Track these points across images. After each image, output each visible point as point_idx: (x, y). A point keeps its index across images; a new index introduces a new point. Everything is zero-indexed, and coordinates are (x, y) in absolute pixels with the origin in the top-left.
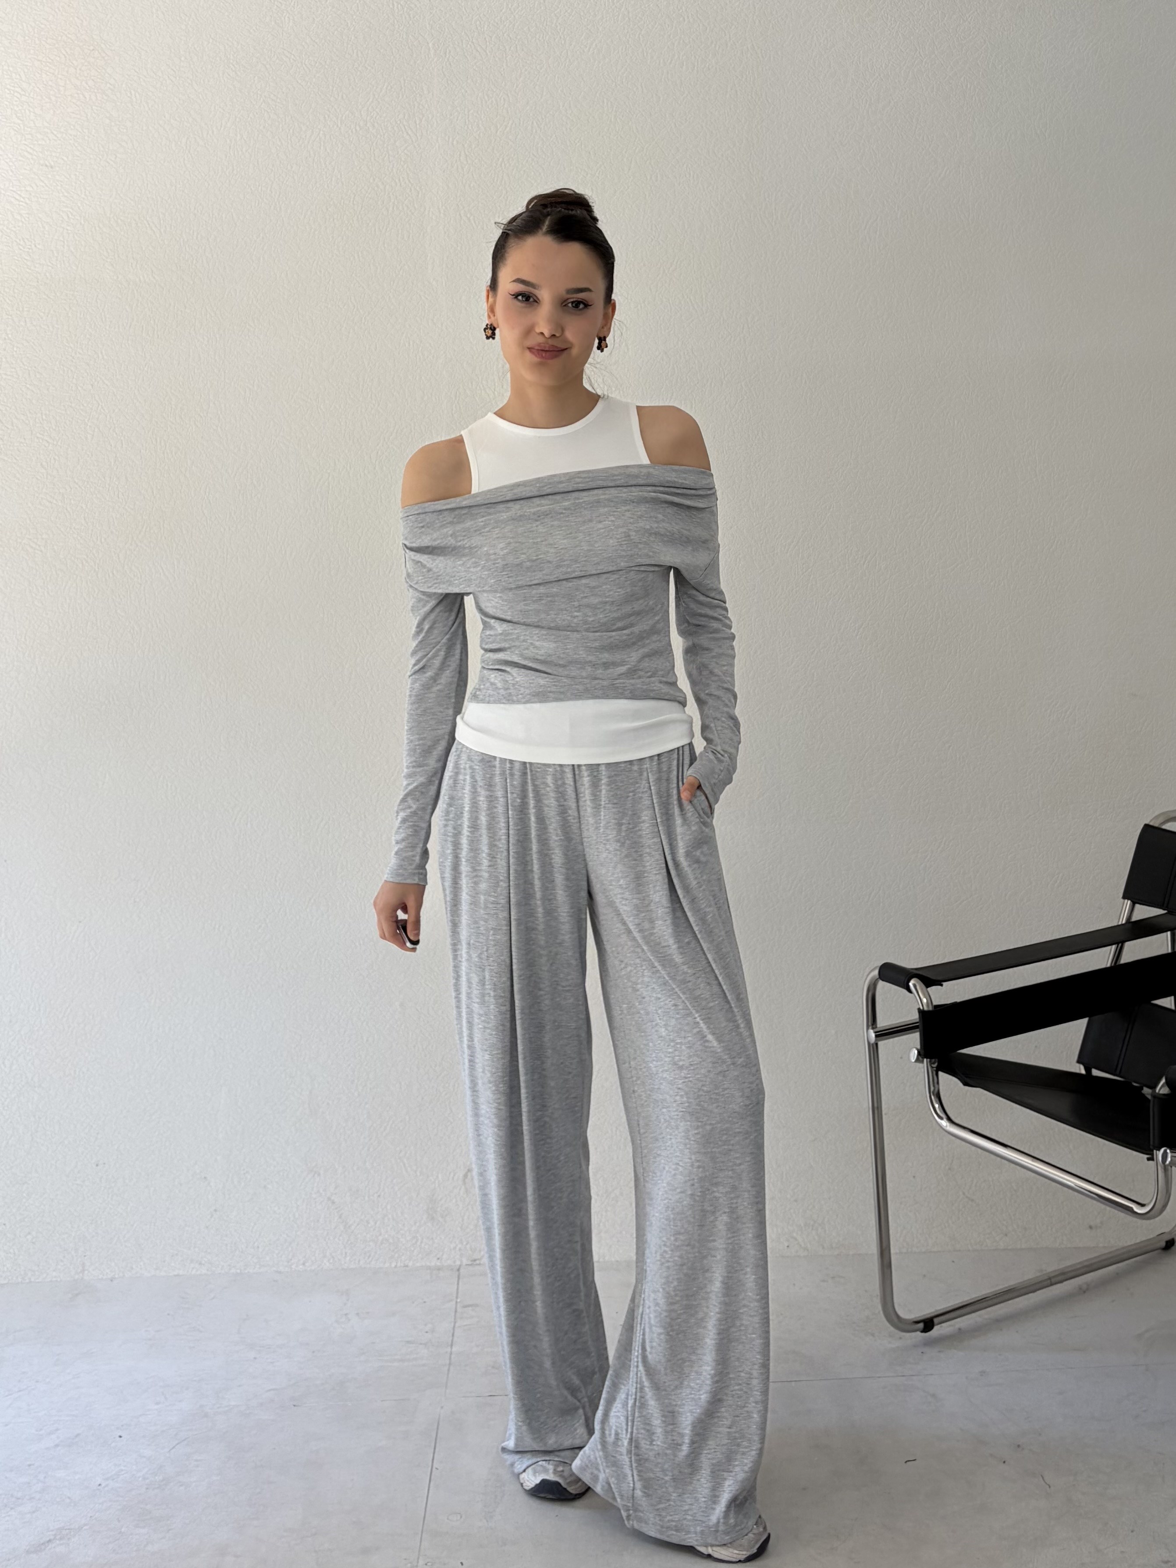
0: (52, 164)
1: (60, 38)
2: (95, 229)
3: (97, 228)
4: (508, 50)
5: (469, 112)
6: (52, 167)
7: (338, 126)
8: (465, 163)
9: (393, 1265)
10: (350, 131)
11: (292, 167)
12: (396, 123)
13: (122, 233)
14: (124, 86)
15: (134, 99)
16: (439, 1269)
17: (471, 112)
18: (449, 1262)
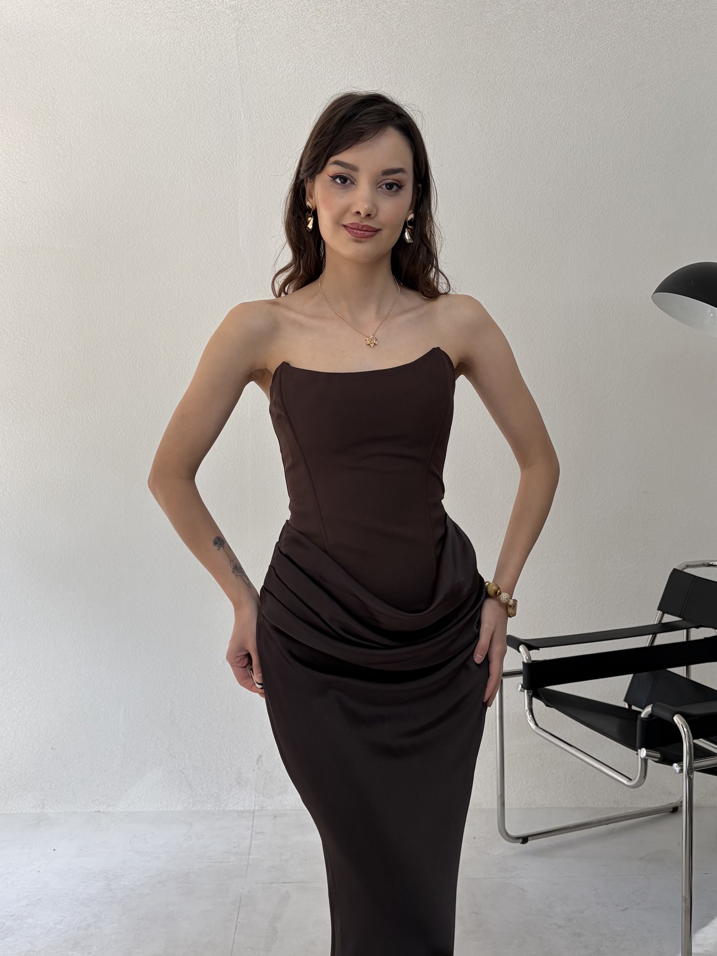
0: (26, 181)
1: (30, 108)
2: (50, 219)
3: (52, 218)
4: (286, 115)
5: (263, 151)
6: (25, 183)
7: (188, 159)
8: (261, 181)
9: (217, 809)
10: (195, 162)
11: (162, 183)
12: (222, 157)
13: (66, 221)
14: (66, 136)
15: (72, 144)
16: (243, 812)
17: (265, 151)
18: (248, 808)
